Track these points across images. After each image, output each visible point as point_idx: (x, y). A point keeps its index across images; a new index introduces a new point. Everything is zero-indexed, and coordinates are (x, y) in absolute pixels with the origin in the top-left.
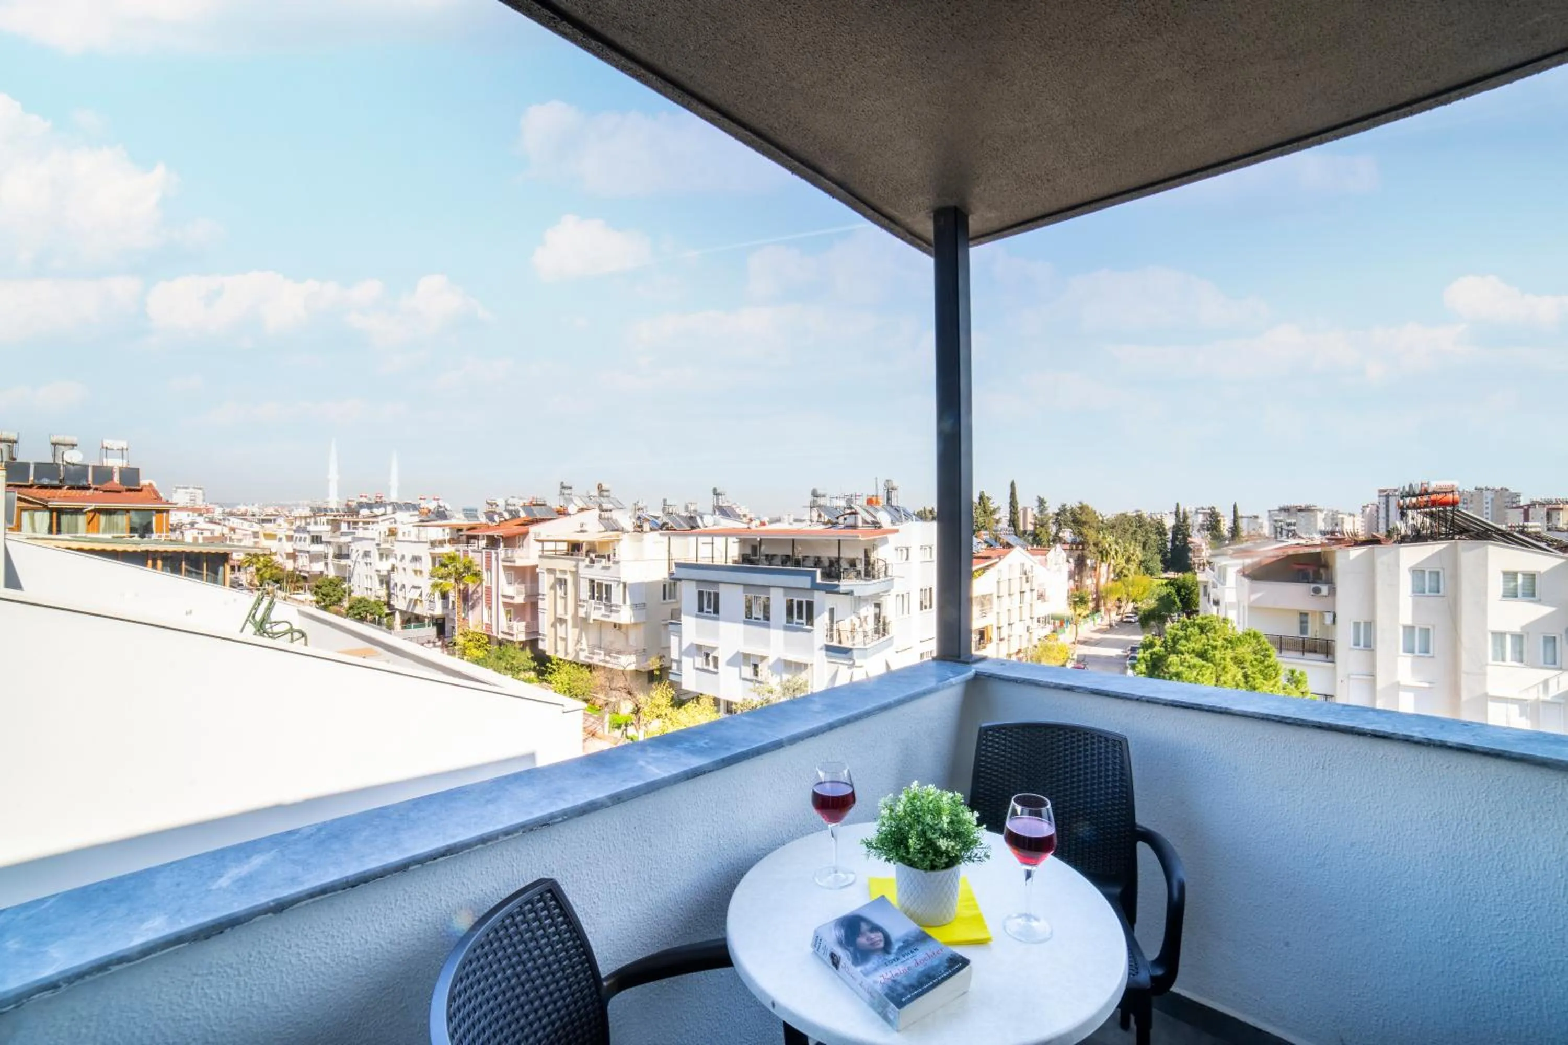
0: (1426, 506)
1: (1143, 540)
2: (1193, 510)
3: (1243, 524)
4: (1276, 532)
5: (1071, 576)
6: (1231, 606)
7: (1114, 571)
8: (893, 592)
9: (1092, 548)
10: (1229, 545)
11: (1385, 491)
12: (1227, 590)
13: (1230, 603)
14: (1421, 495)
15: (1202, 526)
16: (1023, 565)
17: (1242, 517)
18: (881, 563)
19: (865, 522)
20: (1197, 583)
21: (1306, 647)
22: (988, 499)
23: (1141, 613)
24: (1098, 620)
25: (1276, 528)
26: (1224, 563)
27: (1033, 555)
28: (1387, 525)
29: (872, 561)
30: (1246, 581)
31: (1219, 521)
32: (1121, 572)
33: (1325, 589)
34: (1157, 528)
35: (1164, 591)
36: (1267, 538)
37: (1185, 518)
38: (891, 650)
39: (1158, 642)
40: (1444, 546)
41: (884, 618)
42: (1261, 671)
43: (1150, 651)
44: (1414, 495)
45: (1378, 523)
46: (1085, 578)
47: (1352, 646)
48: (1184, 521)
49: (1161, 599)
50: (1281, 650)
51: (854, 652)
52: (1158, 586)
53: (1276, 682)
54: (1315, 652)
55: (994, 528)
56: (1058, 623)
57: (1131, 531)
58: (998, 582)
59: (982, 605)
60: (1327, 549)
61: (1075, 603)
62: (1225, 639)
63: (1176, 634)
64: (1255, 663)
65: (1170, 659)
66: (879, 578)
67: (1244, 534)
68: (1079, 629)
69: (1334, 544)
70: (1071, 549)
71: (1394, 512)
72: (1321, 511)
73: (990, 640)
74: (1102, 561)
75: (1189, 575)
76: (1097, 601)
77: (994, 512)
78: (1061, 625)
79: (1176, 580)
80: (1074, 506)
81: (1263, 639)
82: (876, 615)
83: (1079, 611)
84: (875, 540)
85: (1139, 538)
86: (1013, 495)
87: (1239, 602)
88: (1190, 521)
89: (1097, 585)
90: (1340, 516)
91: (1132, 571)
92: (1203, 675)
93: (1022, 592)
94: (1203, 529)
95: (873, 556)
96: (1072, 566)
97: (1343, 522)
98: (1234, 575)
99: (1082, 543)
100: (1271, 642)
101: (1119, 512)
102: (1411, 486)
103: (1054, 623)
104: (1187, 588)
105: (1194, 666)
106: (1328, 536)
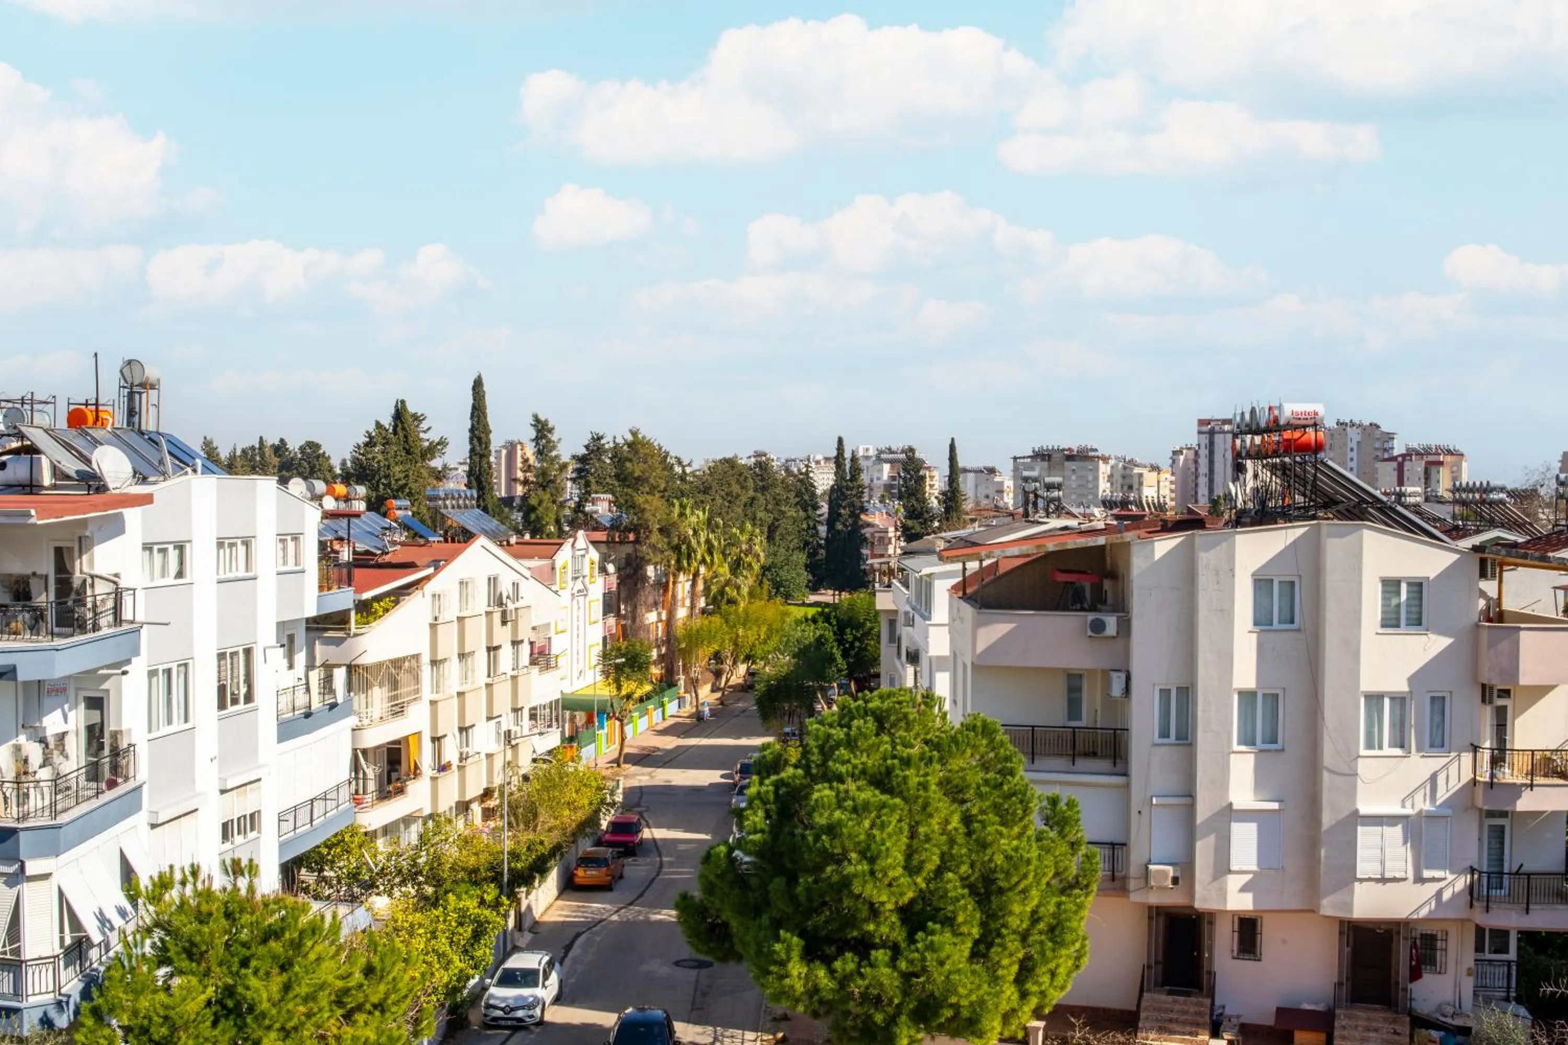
0: (1276, 454)
1: (768, 518)
2: (872, 452)
3: (967, 484)
4: (1026, 503)
5: (610, 605)
6: (940, 663)
7: (707, 589)
8: (138, 668)
9: (655, 537)
10: (940, 529)
11: (1208, 422)
12: (932, 630)
13: (940, 659)
14: (1268, 430)
15: (888, 487)
16: (493, 581)
17: (965, 471)
18: (101, 588)
19: (57, 472)
20: (877, 613)
21: (1080, 747)
22: (418, 418)
23: (761, 687)
24: (672, 708)
25: (1026, 493)
26: (926, 571)
27: (517, 556)
28: (1211, 490)
29: (76, 583)
30: (968, 610)
31: (923, 478)
32: (722, 592)
33: (1111, 622)
34: (799, 494)
35: (810, 634)
36: (1012, 515)
37: (856, 470)
38: (140, 819)
39: (794, 754)
40: (1300, 531)
41: (115, 735)
42: (996, 807)
43: (774, 778)
44: (1258, 431)
45: (1196, 485)
46: (641, 610)
47: (1157, 740)
48: (854, 478)
49: (802, 653)
50: (1032, 758)
51: (21, 834)
52: (798, 622)
53: (1025, 827)
54: (1094, 754)
55: (429, 492)
56: (581, 718)
57: (744, 499)
58: (433, 627)
59: (394, 684)
60: (1115, 538)
61: (619, 668)
62: (926, 742)
63: (829, 736)
64: (984, 789)
65: (816, 796)
66: (96, 628)
67: (968, 506)
68: (628, 729)
69: (1128, 529)
70: (610, 543)
71: (1223, 465)
72: (1106, 459)
73: (416, 772)
74: (680, 568)
75: (861, 596)
76: (668, 661)
77: (433, 450)
78: (590, 721)
79: (834, 607)
80: (620, 441)
81: (1001, 736)
82: (90, 729)
83: (628, 687)
84: (84, 523)
85: (760, 514)
86: (478, 411)
87: (955, 655)
88: (864, 478)
89: (669, 623)
90: (1137, 470)
91: (745, 590)
92: (883, 827)
93: (492, 649)
94: (892, 496)
95: (81, 568)
96: (613, 580)
97: (1141, 484)
98: (946, 596)
99: (634, 528)
100: (1013, 742)
101: (719, 457)
102: (1253, 411)
103: (573, 719)
104: (859, 626)
105: (866, 806)
106: (1115, 511)
